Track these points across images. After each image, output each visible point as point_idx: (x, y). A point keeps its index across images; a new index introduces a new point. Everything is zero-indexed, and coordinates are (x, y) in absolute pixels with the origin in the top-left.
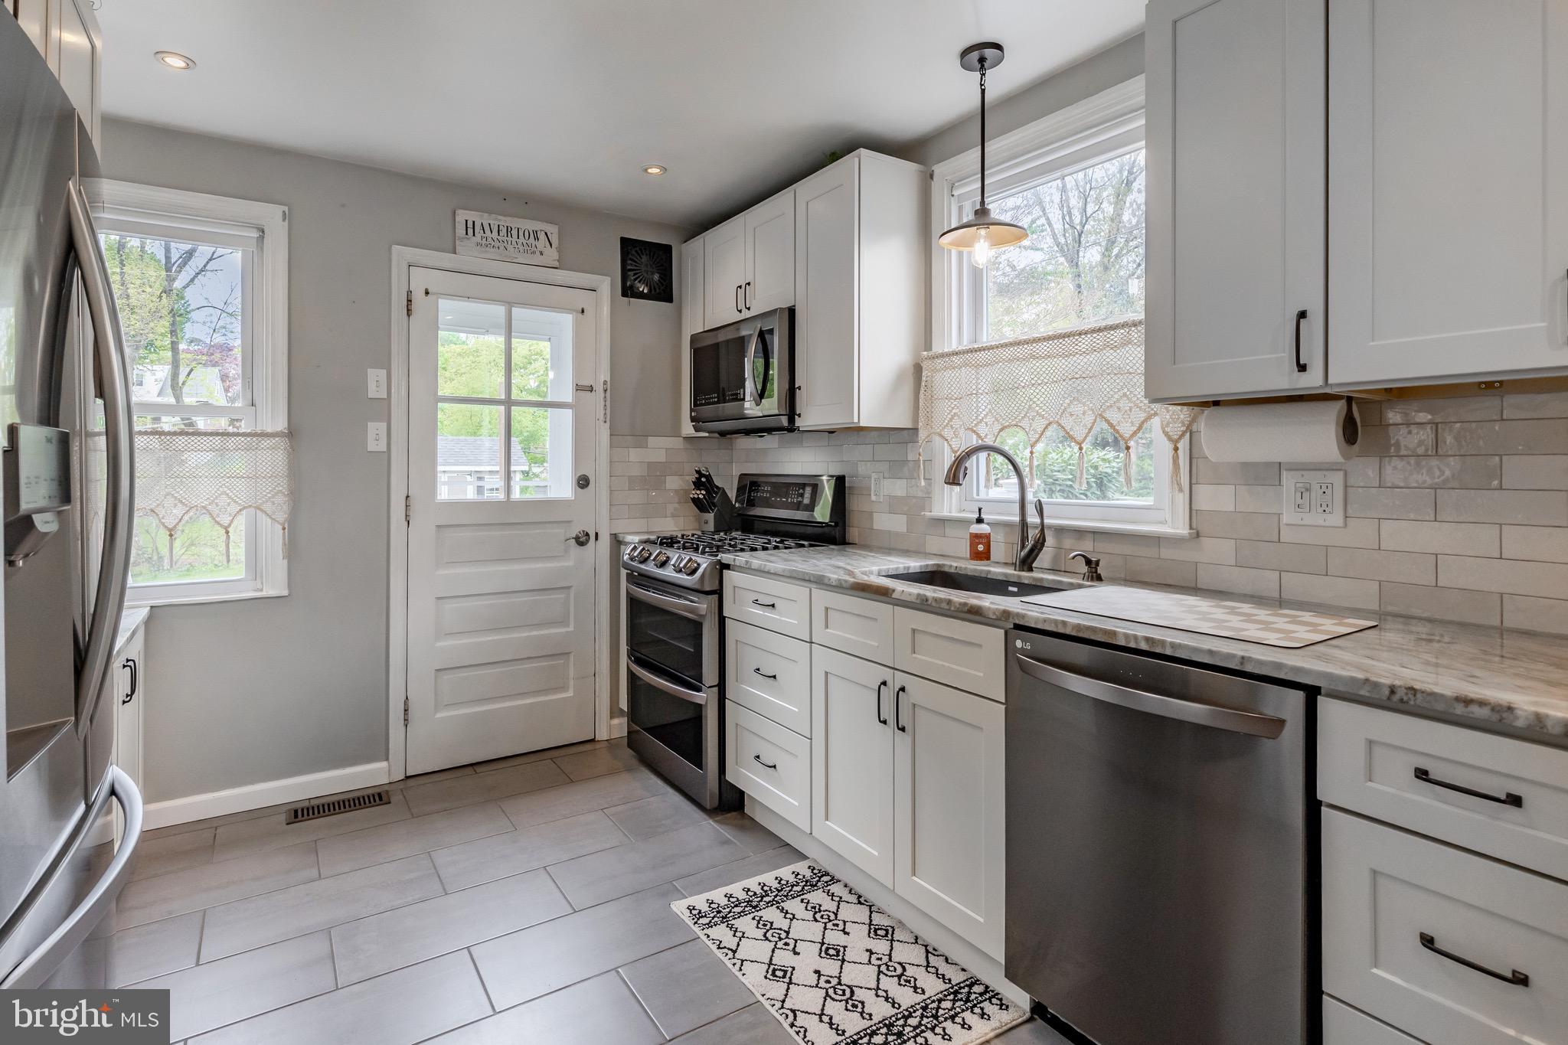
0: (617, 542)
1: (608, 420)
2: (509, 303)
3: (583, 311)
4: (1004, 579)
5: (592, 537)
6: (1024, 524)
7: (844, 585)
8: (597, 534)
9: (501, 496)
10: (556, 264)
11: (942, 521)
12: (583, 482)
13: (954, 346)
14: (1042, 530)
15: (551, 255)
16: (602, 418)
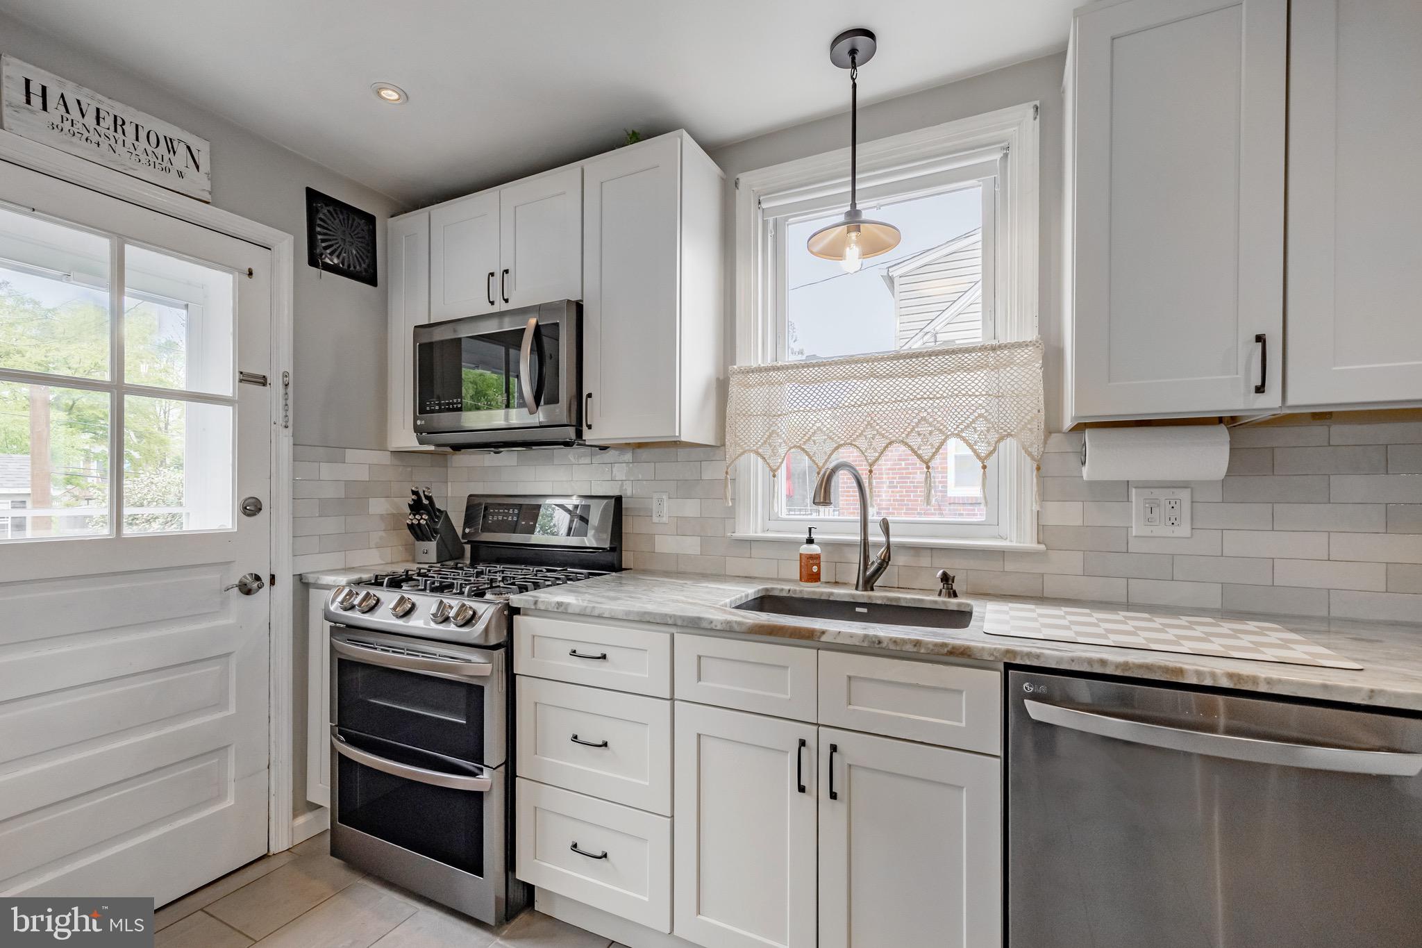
0: (303, 585)
1: (290, 424)
2: (120, 236)
3: (250, 274)
4: (852, 600)
5: (266, 580)
6: (865, 544)
7: (736, 628)
8: (273, 578)
9: (105, 531)
10: (207, 197)
11: (750, 542)
12: (251, 508)
13: (760, 363)
14: (888, 547)
15: (198, 182)
16: (281, 421)
